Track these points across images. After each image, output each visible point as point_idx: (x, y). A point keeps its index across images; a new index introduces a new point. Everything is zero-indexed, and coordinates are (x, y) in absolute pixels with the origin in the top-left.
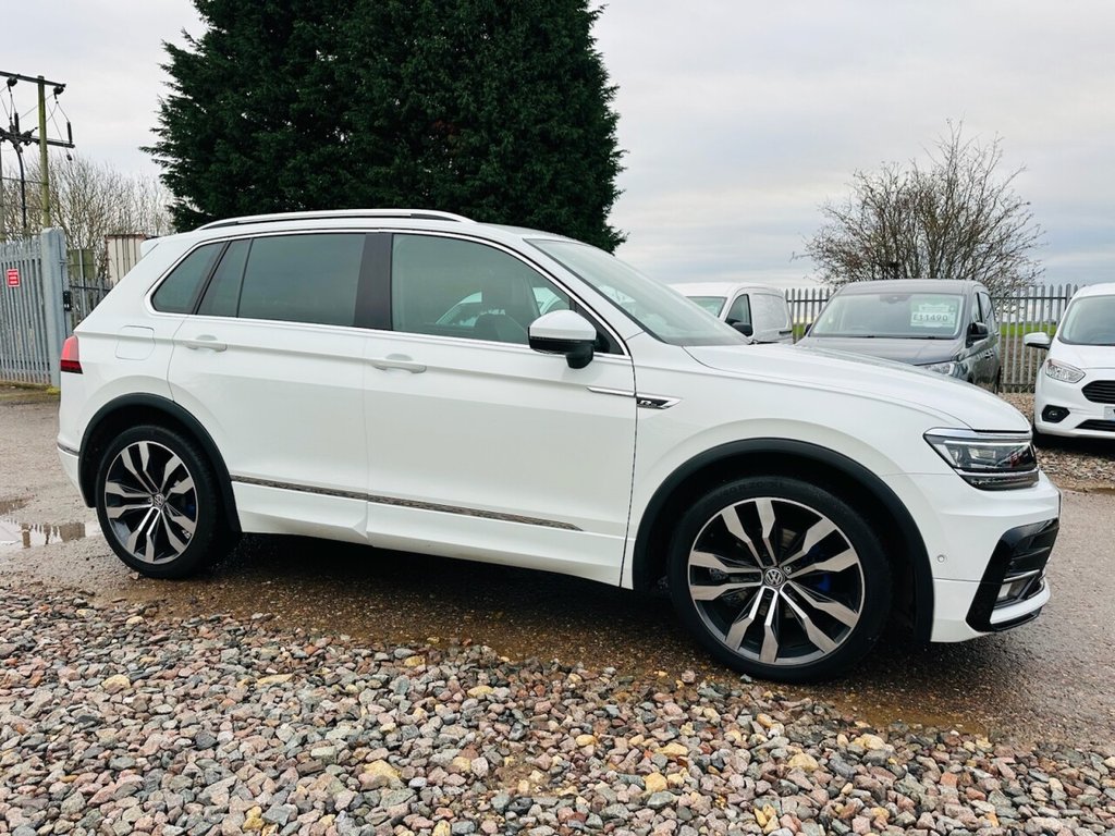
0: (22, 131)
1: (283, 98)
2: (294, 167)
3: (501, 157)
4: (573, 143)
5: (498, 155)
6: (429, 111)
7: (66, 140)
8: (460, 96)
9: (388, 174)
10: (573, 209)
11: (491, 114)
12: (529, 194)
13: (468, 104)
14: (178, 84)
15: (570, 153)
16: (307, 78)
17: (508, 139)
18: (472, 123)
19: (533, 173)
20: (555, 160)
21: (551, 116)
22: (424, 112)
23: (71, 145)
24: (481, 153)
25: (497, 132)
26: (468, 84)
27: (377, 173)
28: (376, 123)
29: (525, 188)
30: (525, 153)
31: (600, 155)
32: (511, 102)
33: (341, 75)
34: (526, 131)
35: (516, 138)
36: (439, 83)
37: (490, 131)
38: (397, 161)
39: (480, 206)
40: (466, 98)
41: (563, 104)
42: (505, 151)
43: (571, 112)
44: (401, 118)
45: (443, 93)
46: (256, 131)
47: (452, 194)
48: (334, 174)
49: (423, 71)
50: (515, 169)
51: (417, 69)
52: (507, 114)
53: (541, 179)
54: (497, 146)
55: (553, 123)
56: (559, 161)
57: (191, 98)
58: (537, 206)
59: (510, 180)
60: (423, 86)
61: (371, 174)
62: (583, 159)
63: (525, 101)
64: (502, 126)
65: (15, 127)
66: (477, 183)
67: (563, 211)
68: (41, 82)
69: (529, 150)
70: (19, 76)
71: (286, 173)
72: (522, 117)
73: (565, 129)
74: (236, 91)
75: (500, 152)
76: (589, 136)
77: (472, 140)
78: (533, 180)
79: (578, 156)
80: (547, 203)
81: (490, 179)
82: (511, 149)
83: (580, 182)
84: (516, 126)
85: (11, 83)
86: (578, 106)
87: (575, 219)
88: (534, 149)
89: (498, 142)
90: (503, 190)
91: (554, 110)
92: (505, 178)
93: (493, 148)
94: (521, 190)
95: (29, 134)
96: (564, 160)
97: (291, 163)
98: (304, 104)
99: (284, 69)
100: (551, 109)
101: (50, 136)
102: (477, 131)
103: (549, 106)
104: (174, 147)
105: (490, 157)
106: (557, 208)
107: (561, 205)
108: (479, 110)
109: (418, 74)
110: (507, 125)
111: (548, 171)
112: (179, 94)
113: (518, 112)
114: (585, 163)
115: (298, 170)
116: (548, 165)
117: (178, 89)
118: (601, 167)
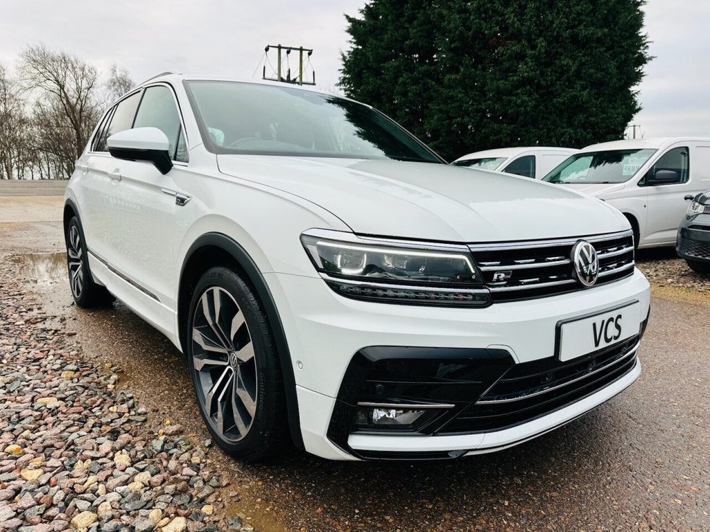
0: (292, 79)
1: (400, 39)
2: (402, 82)
3: (536, 59)
4: (599, 41)
5: (533, 56)
6: (486, 32)
7: (312, 82)
8: (510, 18)
9: (456, 79)
10: (594, 91)
11: (530, 28)
12: (558, 83)
13: (513, 23)
14: (354, 41)
15: (596, 48)
16: (415, 23)
17: (541, 43)
18: (516, 36)
19: (562, 66)
20: (581, 54)
21: (580, 22)
22: (483, 33)
23: (314, 84)
24: (521, 57)
25: (535, 40)
26: (516, 8)
27: (450, 79)
28: (453, 46)
29: (554, 78)
30: (557, 53)
31: (623, 47)
32: (548, 16)
33: (434, 17)
34: (559, 35)
35: (549, 43)
36: (495, 11)
37: (530, 40)
38: (462, 70)
39: (517, 95)
40: (512, 18)
41: (593, 11)
42: (539, 53)
43: (599, 17)
44: (469, 40)
45: (497, 18)
46: (384, 62)
47: (498, 88)
48: (424, 84)
49: (484, 5)
50: (547, 65)
51: (479, 4)
52: (544, 26)
53: (568, 70)
54: (532, 50)
55: (581, 27)
56: (584, 56)
57: (360, 47)
58: (564, 91)
59: (542, 73)
60: (483, 15)
61: (446, 80)
62: (606, 51)
63: (558, 13)
64: (540, 36)
65: (289, 76)
66: (515, 78)
67: (585, 93)
68: (301, 50)
69: (559, 50)
70: (291, 48)
71: (397, 87)
72: (554, 25)
73: (591, 30)
74: (377, 39)
75: (535, 54)
76: (614, 34)
77: (514, 48)
78: (563, 71)
79: (602, 49)
80: (573, 88)
81: (526, 74)
82: (543, 50)
83: (603, 70)
84: (550, 33)
85: (288, 52)
86: (606, 12)
87: (596, 99)
88: (565, 49)
89: (534, 47)
90: (536, 81)
91: (583, 17)
92: (538, 72)
93: (529, 52)
94: (552, 79)
95: (295, 79)
96: (590, 54)
97: (401, 80)
98: (413, 40)
99: (402, 20)
100: (581, 17)
101: (304, 80)
102: (520, 41)
103: (579, 14)
104: (348, 78)
105: (527, 59)
106: (580, 91)
107: (584, 88)
108: (522, 25)
109: (481, 7)
110: (543, 34)
111: (574, 63)
112: (354, 46)
113: (552, 23)
114: (607, 54)
115: (404, 84)
116: (574, 60)
117: (355, 43)
118: (623, 57)
